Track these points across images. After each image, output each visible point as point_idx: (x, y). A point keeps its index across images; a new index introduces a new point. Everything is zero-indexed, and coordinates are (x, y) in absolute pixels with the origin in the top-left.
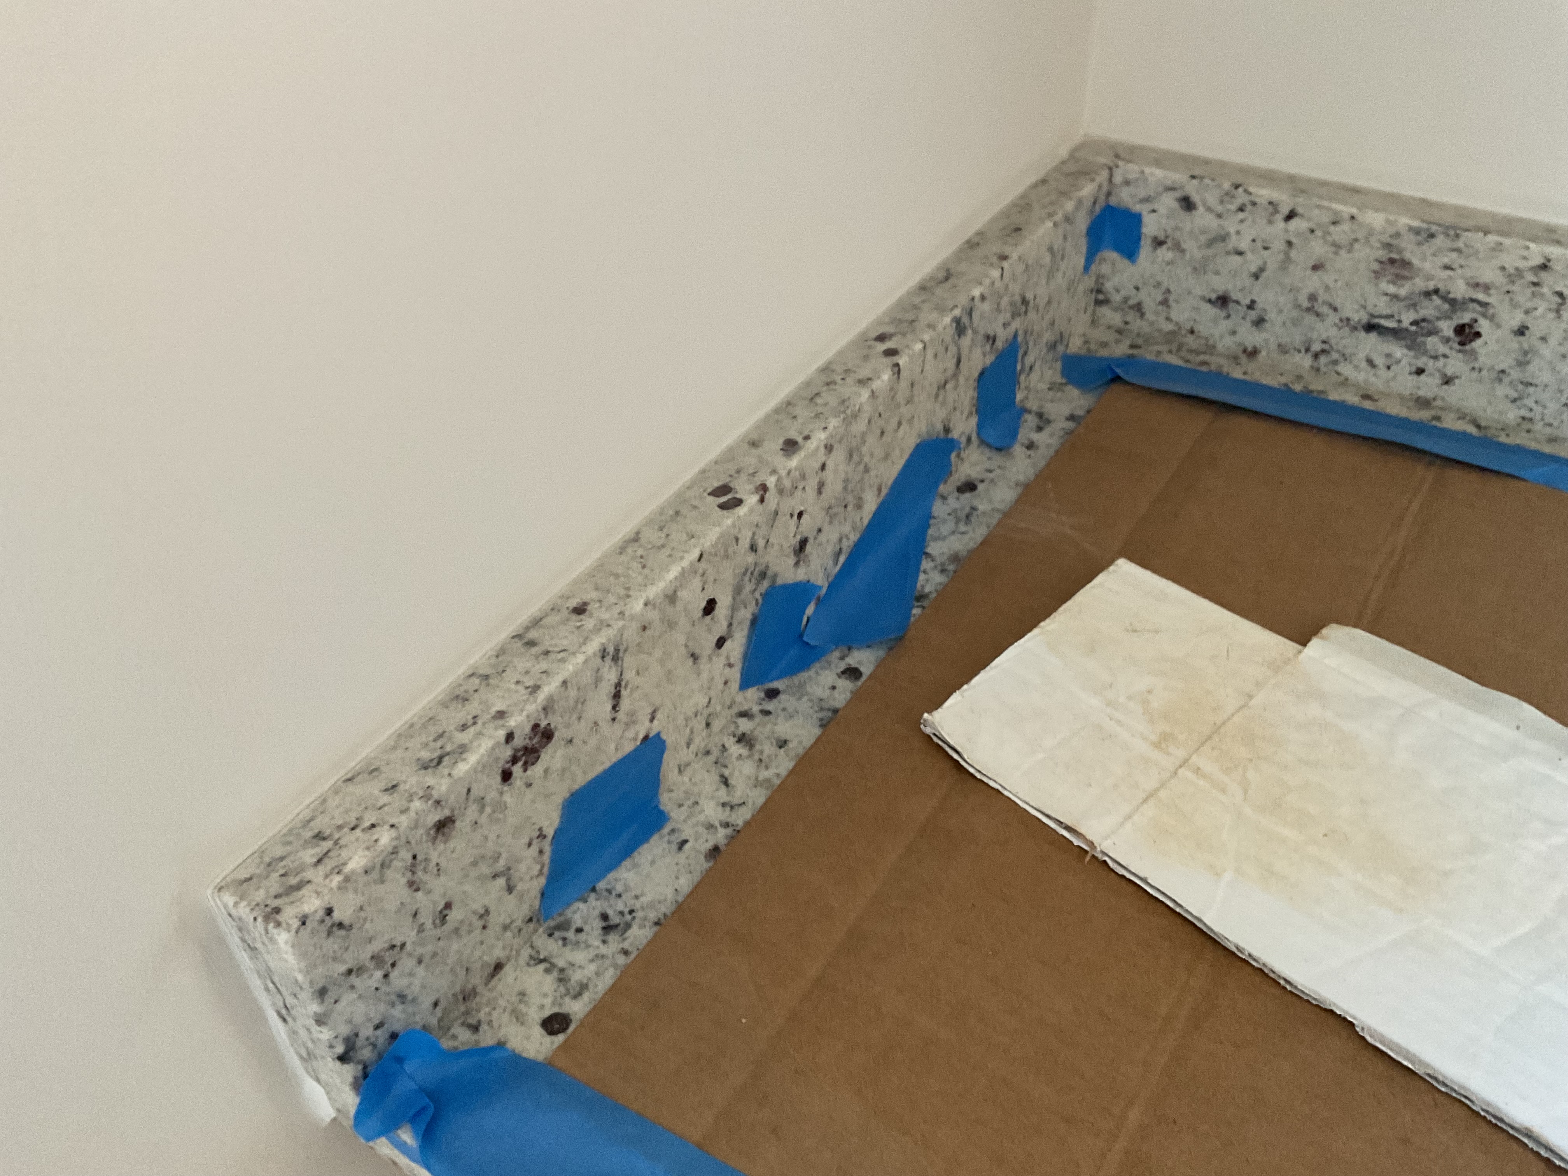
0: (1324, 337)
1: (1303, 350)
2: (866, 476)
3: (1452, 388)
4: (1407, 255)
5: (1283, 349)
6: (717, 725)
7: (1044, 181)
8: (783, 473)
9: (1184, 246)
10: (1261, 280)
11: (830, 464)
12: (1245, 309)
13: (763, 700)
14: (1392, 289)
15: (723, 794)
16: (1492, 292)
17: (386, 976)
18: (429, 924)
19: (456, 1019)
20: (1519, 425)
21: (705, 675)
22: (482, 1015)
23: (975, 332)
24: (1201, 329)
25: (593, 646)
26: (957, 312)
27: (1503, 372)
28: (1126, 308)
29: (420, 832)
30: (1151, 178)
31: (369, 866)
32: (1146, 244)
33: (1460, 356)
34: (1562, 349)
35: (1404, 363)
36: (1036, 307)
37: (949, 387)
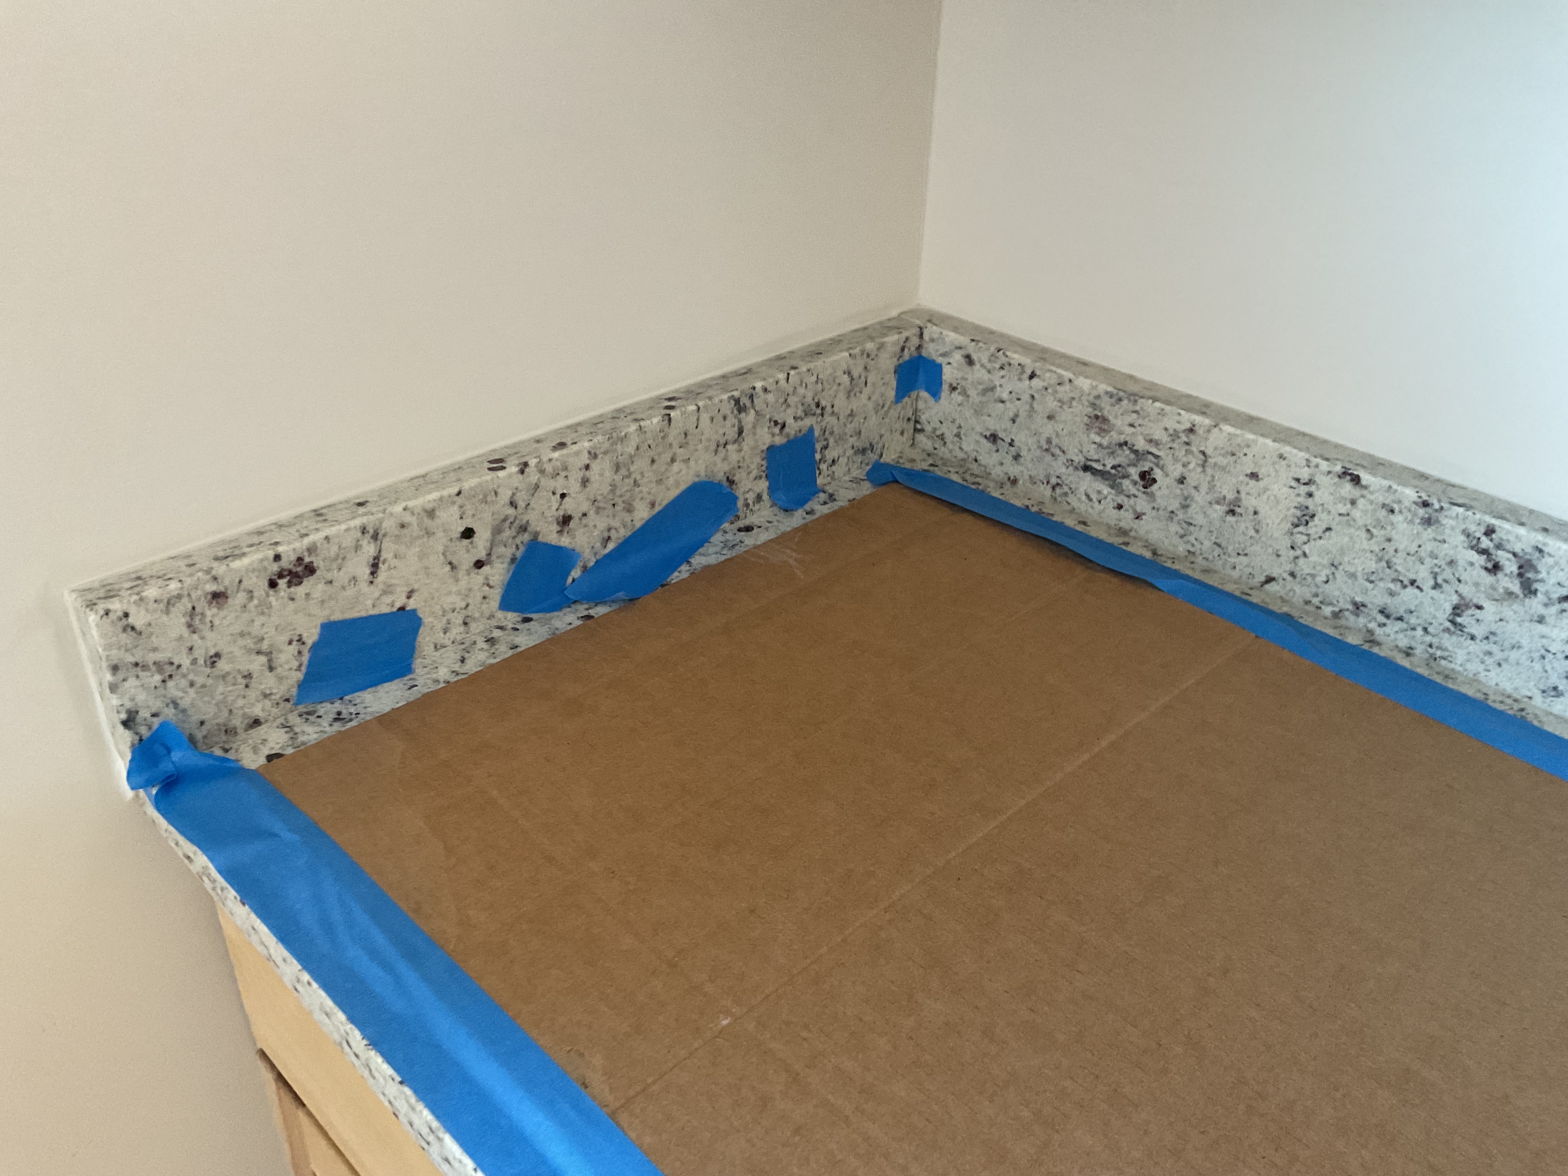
0: (1058, 472)
1: (1045, 483)
2: (637, 489)
3: (1142, 522)
4: (1106, 413)
5: (1032, 480)
6: (474, 627)
7: (865, 328)
8: (545, 460)
9: (968, 392)
10: (1017, 424)
11: (595, 467)
12: (1007, 445)
13: (519, 622)
14: (1098, 439)
15: (456, 666)
16: (1161, 447)
17: (164, 681)
18: (201, 661)
19: (217, 743)
20: (1186, 557)
21: (463, 583)
22: (234, 746)
23: (758, 414)
24: (982, 459)
25: (358, 522)
26: (736, 394)
27: (1172, 512)
28: (935, 438)
29: (199, 592)
30: (947, 339)
31: (158, 598)
32: (945, 387)
33: (1144, 496)
34: (1209, 498)
35: (1109, 499)
36: (836, 415)
37: (731, 448)
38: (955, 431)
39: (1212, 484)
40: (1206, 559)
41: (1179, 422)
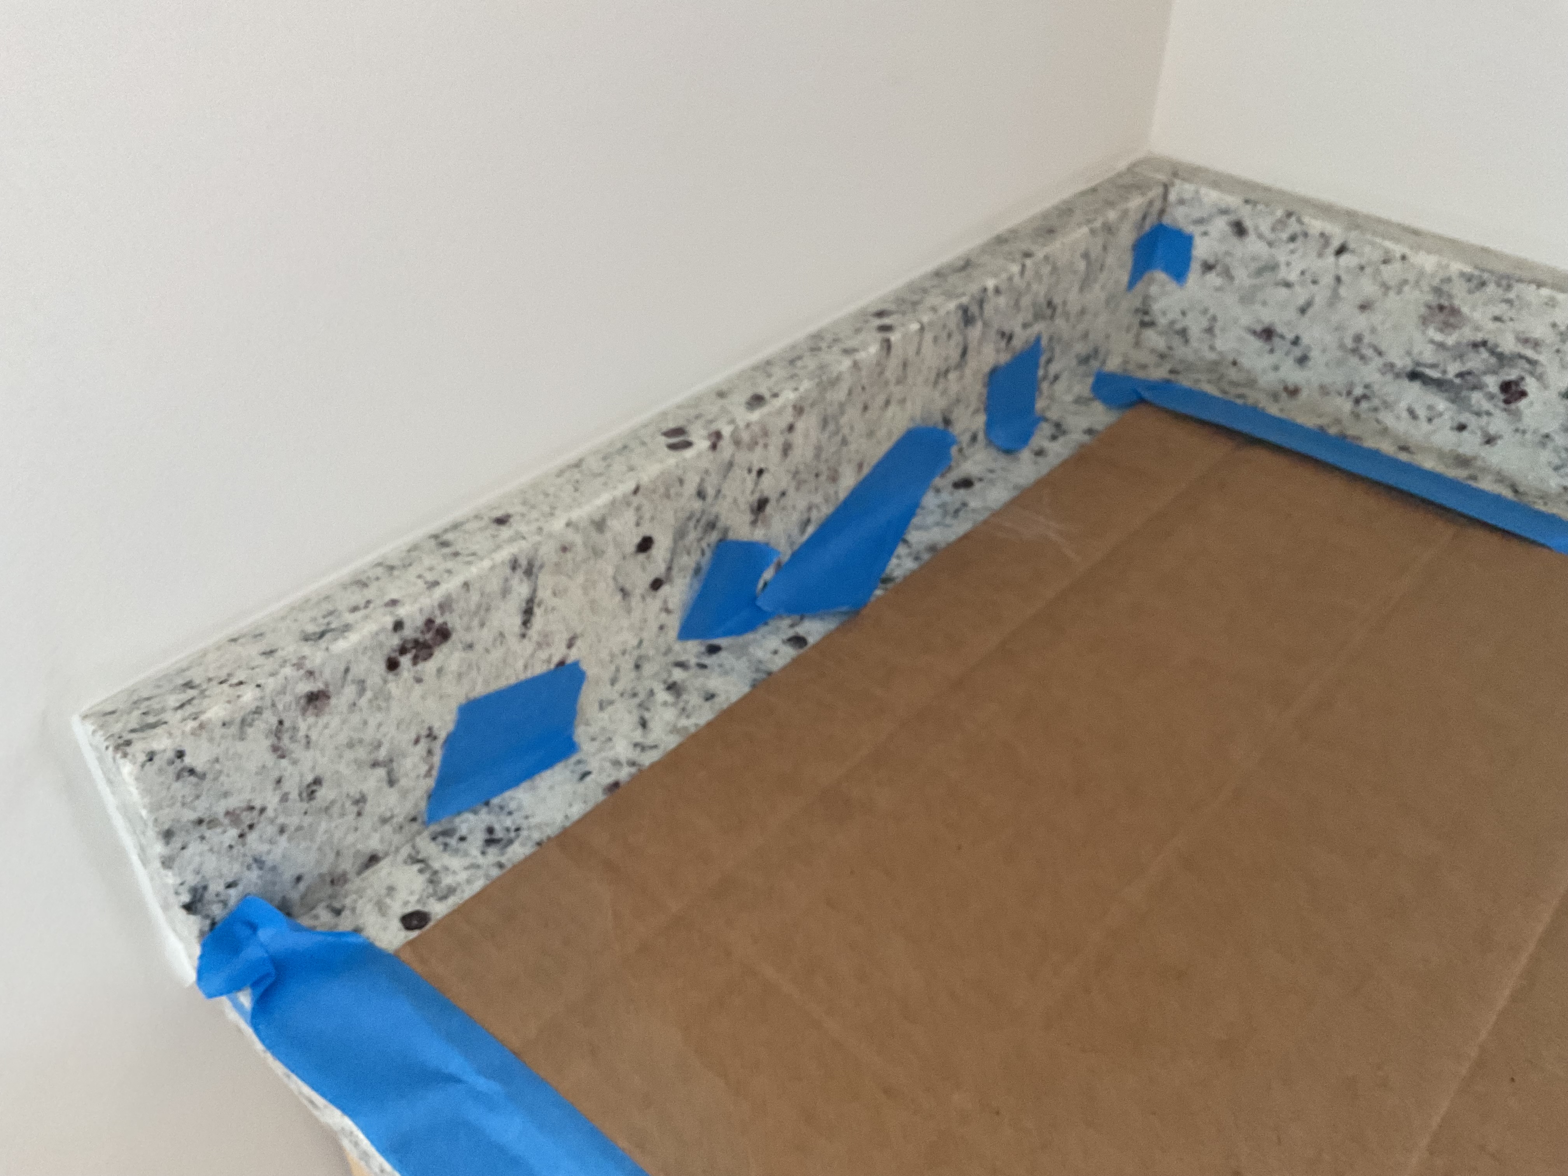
0: (1367, 380)
1: (1344, 394)
2: (845, 449)
3: (1494, 448)
4: (1457, 302)
5: (1324, 390)
6: (648, 669)
7: (1094, 190)
8: (741, 424)
9: (1234, 272)
10: (1307, 315)
11: (800, 426)
12: (1288, 344)
13: (703, 653)
14: (1438, 337)
15: (638, 735)
16: (1542, 349)
17: (242, 836)
18: (294, 795)
19: (321, 900)
20: (1560, 494)
21: (637, 615)
22: (348, 902)
23: (986, 325)
24: (1245, 362)
25: (504, 554)
26: (965, 300)
27: (1547, 436)
28: (1172, 334)
29: (288, 698)
30: (1206, 200)
31: (227, 719)
32: (1195, 267)
33: (1504, 415)
35: (1446, 416)
36: (1066, 315)
37: (952, 376)
38: (1206, 325)
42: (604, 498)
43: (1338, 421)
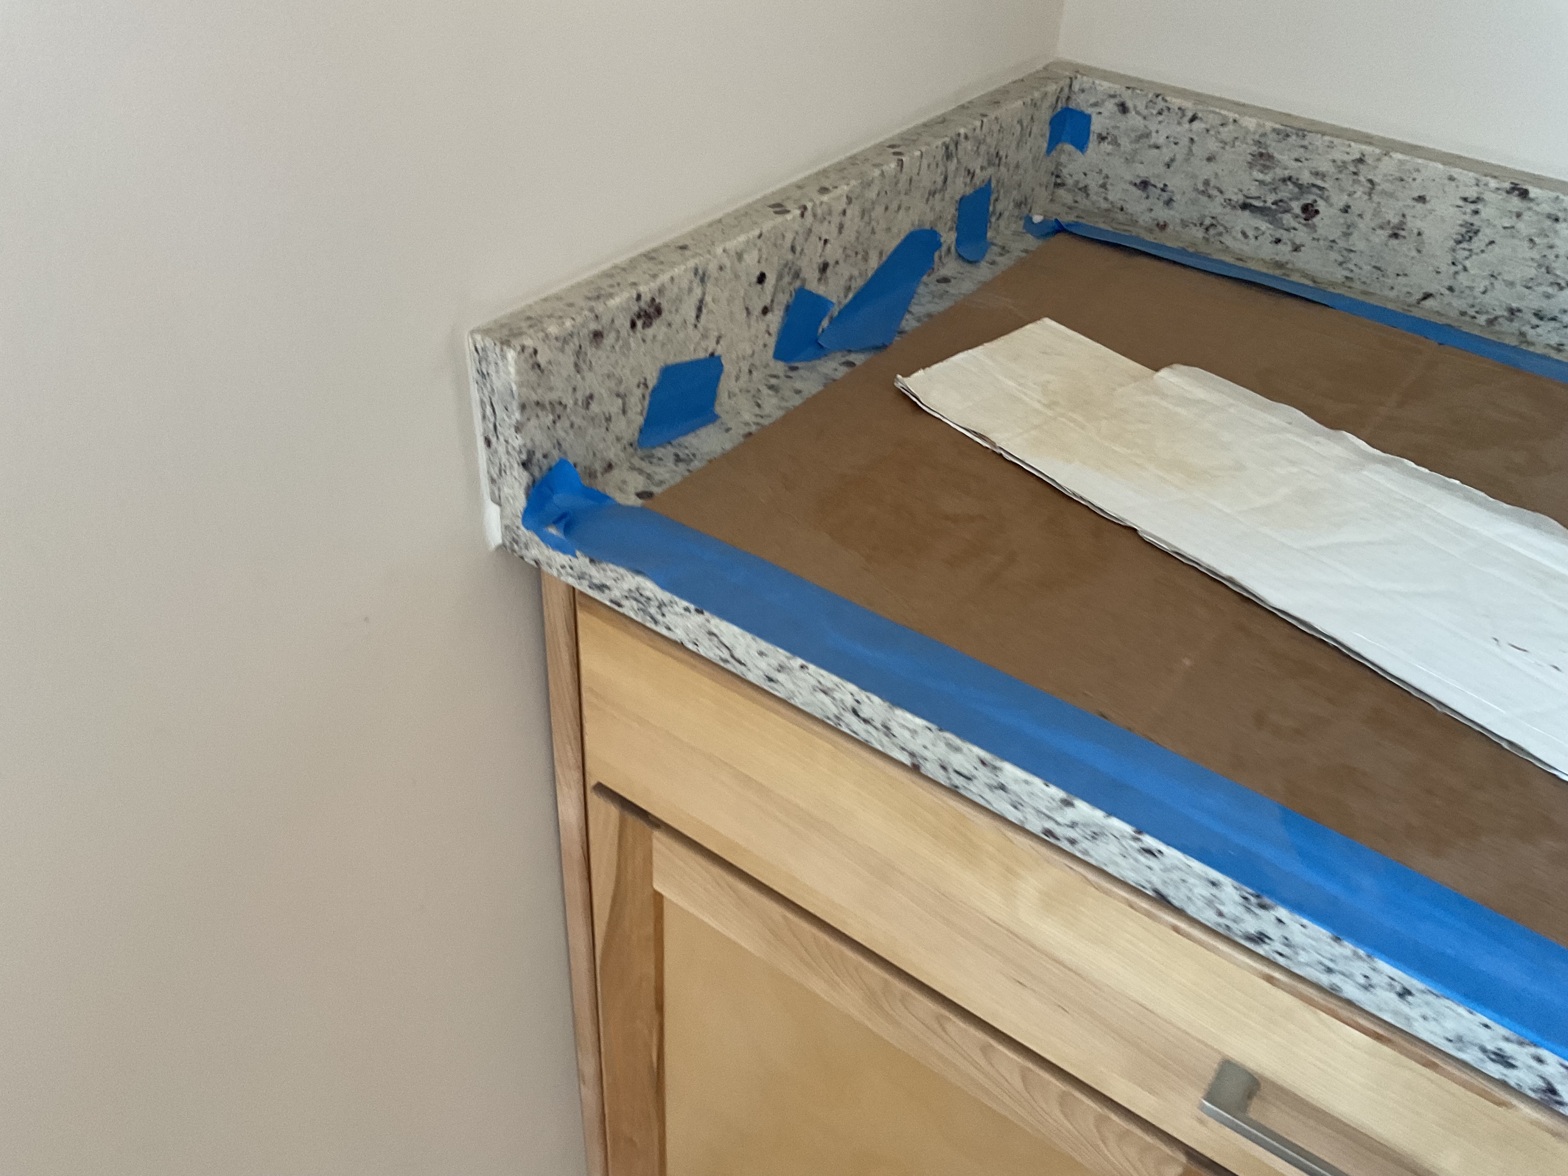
0: (1213, 214)
1: (1198, 225)
2: (873, 237)
3: (1299, 254)
4: (1271, 151)
5: (1184, 224)
6: (757, 373)
7: (1021, 80)
8: (818, 203)
9: (1120, 141)
10: (1172, 168)
11: (849, 212)
12: (1159, 191)
13: (787, 370)
14: (1260, 176)
15: (757, 410)
16: (1327, 178)
17: (554, 422)
18: (580, 402)
20: (1343, 281)
21: (753, 330)
22: (601, 485)
23: (959, 161)
24: (1130, 208)
25: (691, 264)
26: (947, 140)
27: (1333, 241)
28: (1076, 190)
29: (585, 331)
30: (1099, 88)
31: (558, 336)
32: (1093, 138)
33: (1305, 229)
34: (1373, 225)
35: (1267, 234)
36: (1007, 165)
37: (937, 196)
38: (1101, 182)
39: (1378, 210)
40: (1364, 283)
41: (1348, 153)
42: (742, 238)
43: (1194, 244)
